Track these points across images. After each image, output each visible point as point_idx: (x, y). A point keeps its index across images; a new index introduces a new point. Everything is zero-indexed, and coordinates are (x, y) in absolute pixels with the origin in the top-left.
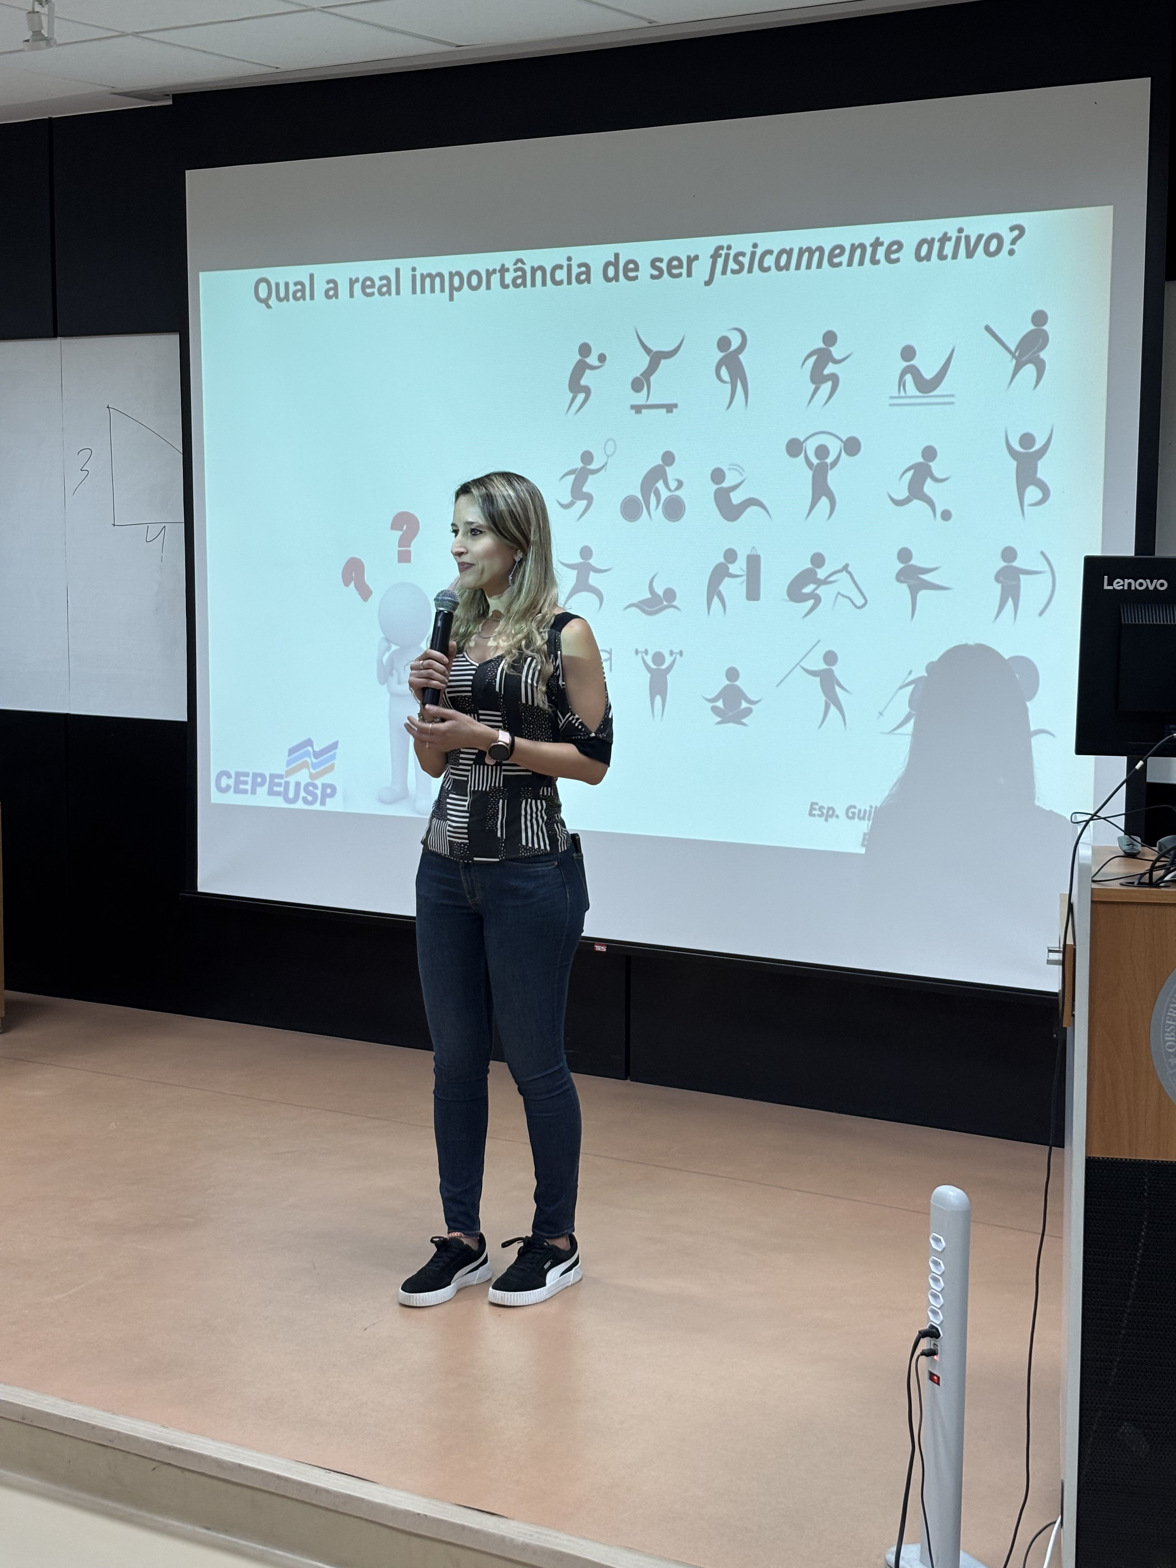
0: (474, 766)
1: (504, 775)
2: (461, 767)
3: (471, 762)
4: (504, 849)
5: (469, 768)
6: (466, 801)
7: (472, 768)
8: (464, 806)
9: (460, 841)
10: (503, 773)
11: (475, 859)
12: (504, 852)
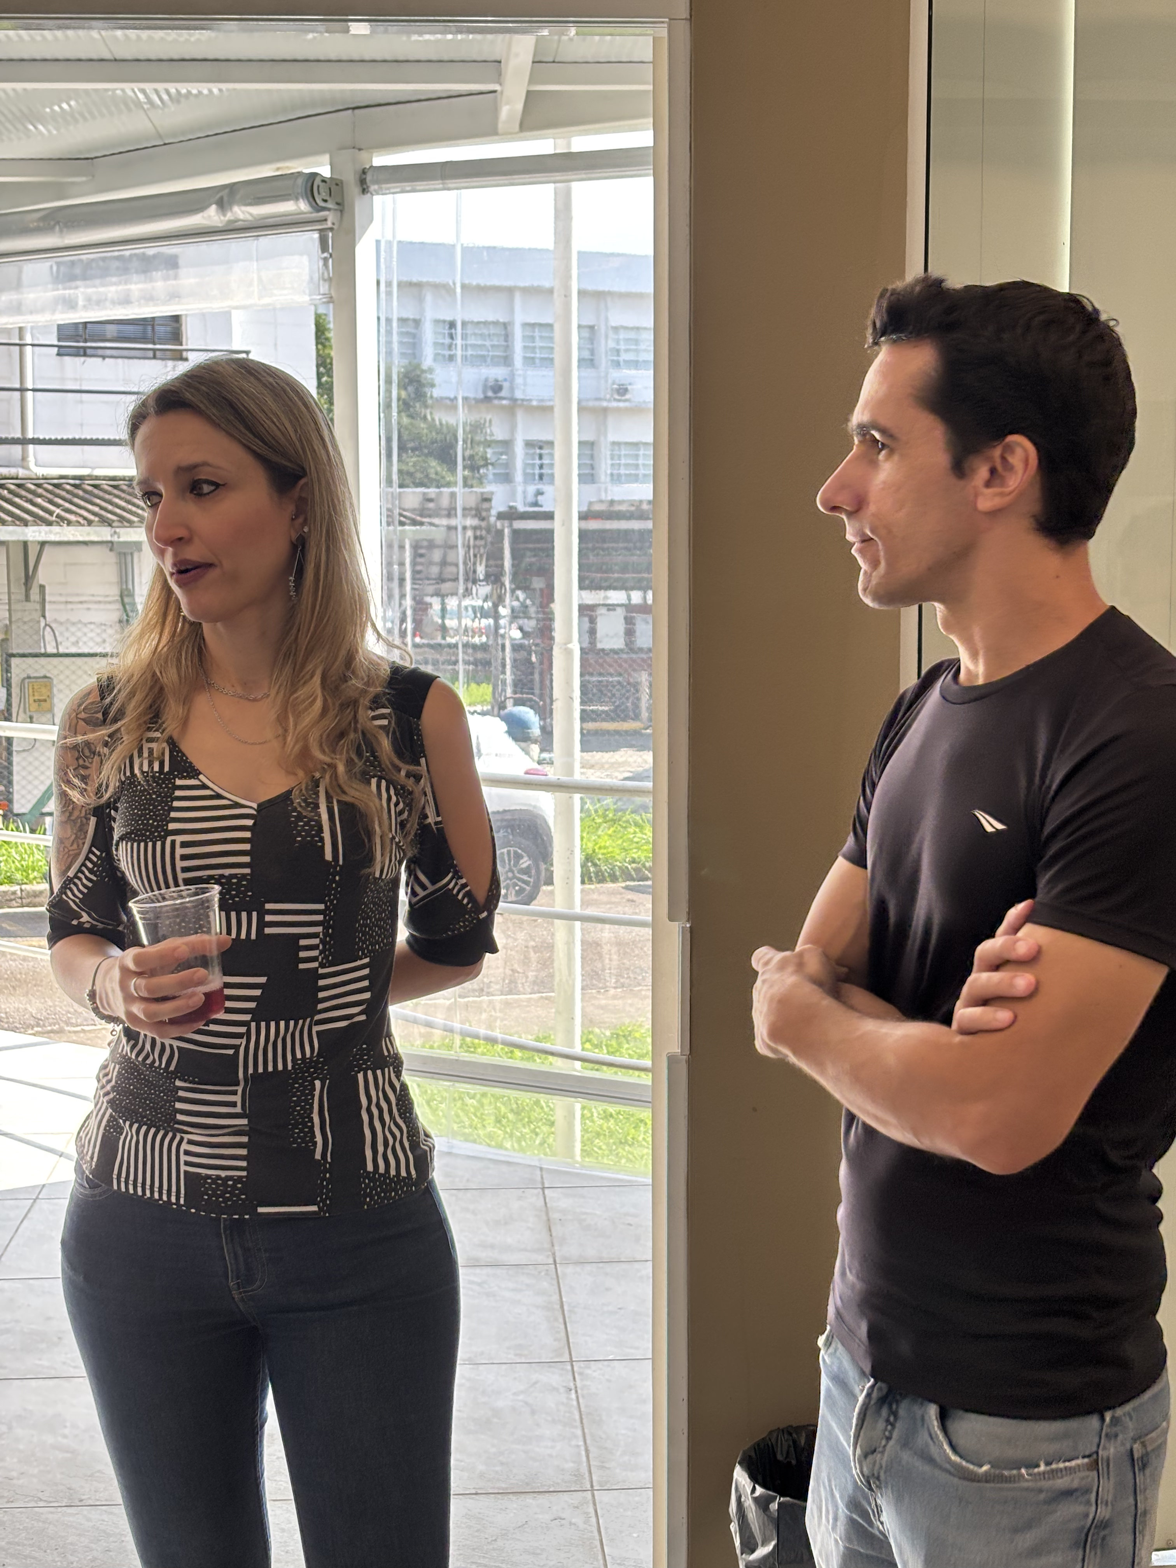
0: (253, 1024)
1: (317, 1032)
2: (213, 1027)
3: (247, 1017)
4: (328, 1184)
5: (243, 1030)
6: (235, 1093)
7: (249, 1030)
8: (234, 1104)
9: (223, 1174)
10: (315, 1029)
11: (261, 1210)
12: (328, 1191)
